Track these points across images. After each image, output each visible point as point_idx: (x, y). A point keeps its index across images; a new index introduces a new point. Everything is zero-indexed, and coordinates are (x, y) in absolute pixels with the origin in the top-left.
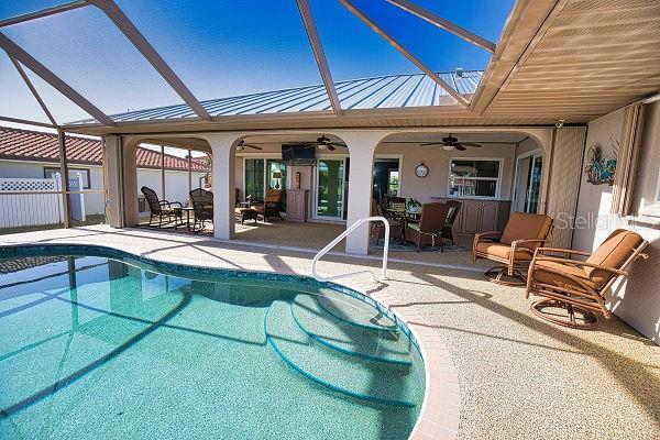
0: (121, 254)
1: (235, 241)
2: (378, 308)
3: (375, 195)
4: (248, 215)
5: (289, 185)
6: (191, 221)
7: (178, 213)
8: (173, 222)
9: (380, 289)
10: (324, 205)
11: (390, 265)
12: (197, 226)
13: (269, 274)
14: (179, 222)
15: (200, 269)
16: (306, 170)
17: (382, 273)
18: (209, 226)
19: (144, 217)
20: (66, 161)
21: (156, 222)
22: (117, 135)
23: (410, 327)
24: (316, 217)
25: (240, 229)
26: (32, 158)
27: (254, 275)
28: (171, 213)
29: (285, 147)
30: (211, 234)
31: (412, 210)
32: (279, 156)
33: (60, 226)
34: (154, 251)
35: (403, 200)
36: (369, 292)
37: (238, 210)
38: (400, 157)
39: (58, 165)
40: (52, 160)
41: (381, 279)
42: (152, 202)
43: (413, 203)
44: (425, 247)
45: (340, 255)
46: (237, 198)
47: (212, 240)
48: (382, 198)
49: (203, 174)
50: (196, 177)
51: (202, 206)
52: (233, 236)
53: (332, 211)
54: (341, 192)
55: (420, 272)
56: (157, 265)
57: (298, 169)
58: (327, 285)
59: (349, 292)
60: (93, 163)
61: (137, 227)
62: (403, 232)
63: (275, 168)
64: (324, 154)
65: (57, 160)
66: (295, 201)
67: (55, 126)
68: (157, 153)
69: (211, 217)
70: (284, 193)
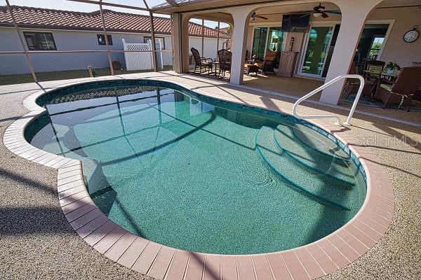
0: (181, 88)
1: (243, 86)
2: (337, 144)
3: (355, 59)
4: (252, 69)
5: (284, 48)
6: (217, 71)
7: (210, 66)
8: (207, 71)
9: (342, 131)
10: (308, 65)
11: (355, 116)
12: (221, 75)
13: (262, 109)
14: (210, 72)
15: (222, 101)
16: (299, 36)
17: (347, 120)
18: (227, 75)
19: (192, 67)
20: (154, 33)
21: (198, 71)
22: (179, 13)
23: (361, 160)
24: (300, 73)
25: (246, 78)
26: (138, 31)
27: (253, 108)
28: (207, 65)
29: (285, 17)
30: (228, 80)
31: (389, 72)
32: (279, 24)
33: (152, 71)
34: (197, 88)
35: (382, 64)
36: (333, 132)
37: (246, 65)
38: (391, 22)
39: (150, 35)
40: (148, 32)
41: (346, 124)
42: (196, 59)
43: (391, 66)
44: (392, 104)
45: (315, 103)
46: (246, 57)
47: (228, 84)
48: (361, 61)
49: (226, 40)
50: (221, 41)
51: (225, 61)
52: (242, 83)
53: (314, 70)
54: (324, 55)
55: (380, 124)
56: (199, 96)
57: (293, 34)
58: (301, 122)
59: (316, 129)
60: (166, 33)
61: (188, 73)
62: (374, 91)
63: (275, 35)
64: (318, 21)
65: (149, 32)
66: (286, 61)
67: (148, 10)
68: (199, 25)
69: (229, 69)
70: (279, 54)
